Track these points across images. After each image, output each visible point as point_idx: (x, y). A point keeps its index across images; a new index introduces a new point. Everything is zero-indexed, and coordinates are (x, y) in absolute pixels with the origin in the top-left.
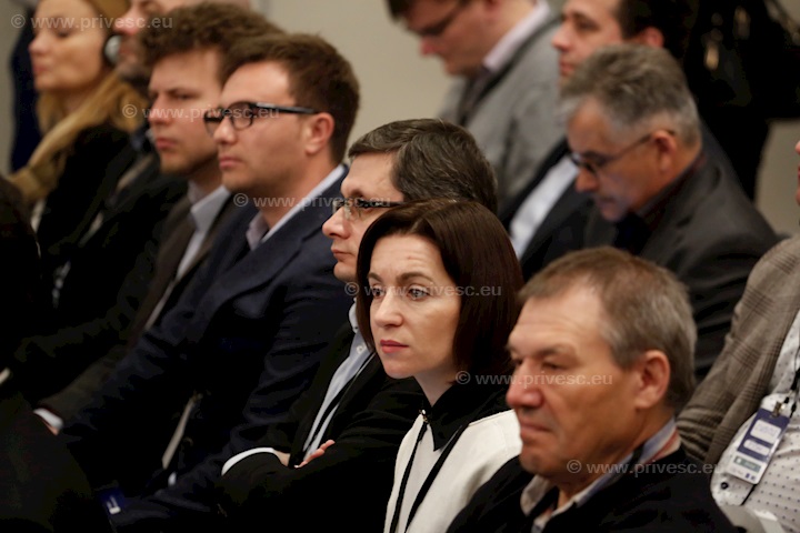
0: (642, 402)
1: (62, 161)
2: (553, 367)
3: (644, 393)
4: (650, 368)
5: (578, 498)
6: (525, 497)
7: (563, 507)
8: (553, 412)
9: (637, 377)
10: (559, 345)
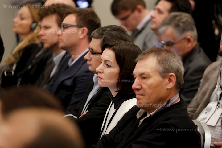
0: (169, 87)
1: (21, 53)
2: (144, 78)
3: (169, 84)
4: (170, 78)
5: (152, 114)
6: (138, 114)
7: (148, 116)
8: (144, 90)
9: (167, 80)
10: (145, 72)
